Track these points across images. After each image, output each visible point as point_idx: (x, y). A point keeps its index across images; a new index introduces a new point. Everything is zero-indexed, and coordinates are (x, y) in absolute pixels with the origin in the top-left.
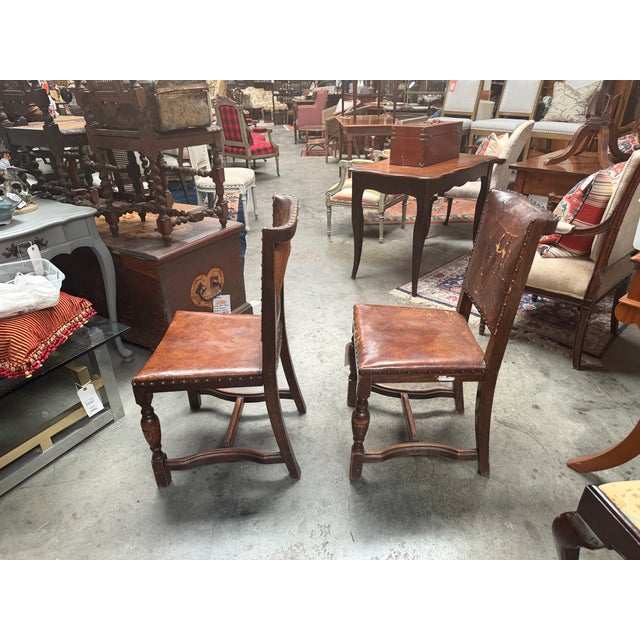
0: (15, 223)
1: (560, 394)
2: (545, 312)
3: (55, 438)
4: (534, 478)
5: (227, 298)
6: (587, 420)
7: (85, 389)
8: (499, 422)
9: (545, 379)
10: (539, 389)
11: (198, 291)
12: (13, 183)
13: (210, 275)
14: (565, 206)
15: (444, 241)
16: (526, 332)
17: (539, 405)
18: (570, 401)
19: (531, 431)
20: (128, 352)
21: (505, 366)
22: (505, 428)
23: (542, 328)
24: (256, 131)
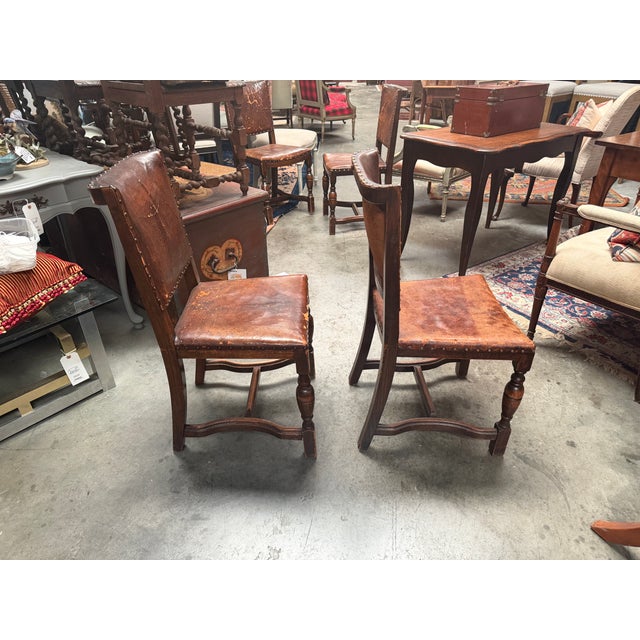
0: (16, 178)
1: (608, 431)
2: (618, 324)
3: (34, 404)
4: (543, 537)
5: (243, 273)
6: (635, 472)
7: (69, 357)
8: (519, 457)
9: (592, 410)
10: (582, 421)
11: (209, 263)
12: (21, 136)
13: (225, 246)
15: (517, 225)
16: (585, 346)
17: (576, 442)
18: (619, 443)
19: (556, 474)
20: (138, 319)
21: (546, 385)
22: (524, 465)
23: (608, 343)
24: (333, 90)
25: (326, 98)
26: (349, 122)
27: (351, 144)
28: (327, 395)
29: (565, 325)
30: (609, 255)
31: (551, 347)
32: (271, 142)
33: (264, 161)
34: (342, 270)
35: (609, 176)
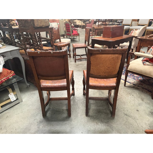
1: (146, 107)
2: (145, 81)
3: (2, 107)
7: (11, 94)
8: (125, 114)
9: (142, 102)
10: (140, 105)
14: (151, 50)
16: (138, 86)
17: (138, 110)
18: (149, 110)
19: (135, 118)
20: (28, 84)
21: (130, 96)
22: (126, 116)
23: (144, 85)
24: (74, 30)
25: (72, 31)
26: (78, 37)
27: (79, 42)
28: (76, 101)
29: (133, 81)
30: (142, 64)
31: (130, 87)
32: (60, 42)
33: (58, 46)
34: (78, 71)
35: (140, 46)
